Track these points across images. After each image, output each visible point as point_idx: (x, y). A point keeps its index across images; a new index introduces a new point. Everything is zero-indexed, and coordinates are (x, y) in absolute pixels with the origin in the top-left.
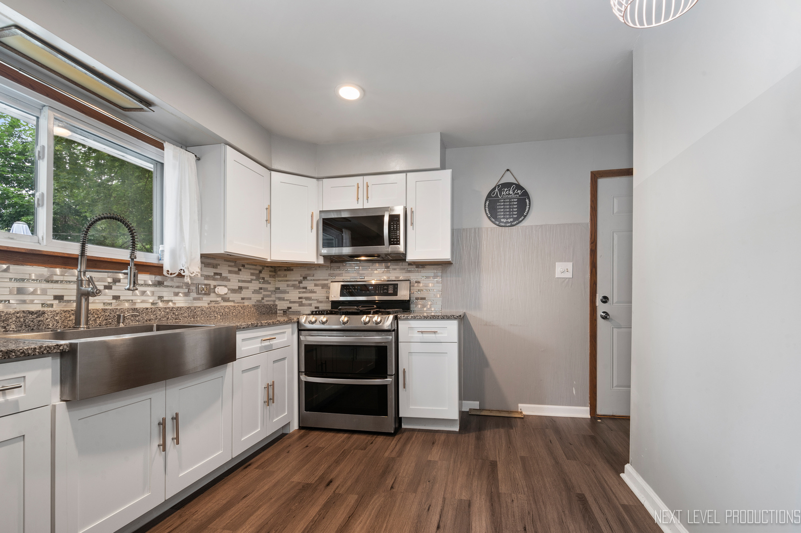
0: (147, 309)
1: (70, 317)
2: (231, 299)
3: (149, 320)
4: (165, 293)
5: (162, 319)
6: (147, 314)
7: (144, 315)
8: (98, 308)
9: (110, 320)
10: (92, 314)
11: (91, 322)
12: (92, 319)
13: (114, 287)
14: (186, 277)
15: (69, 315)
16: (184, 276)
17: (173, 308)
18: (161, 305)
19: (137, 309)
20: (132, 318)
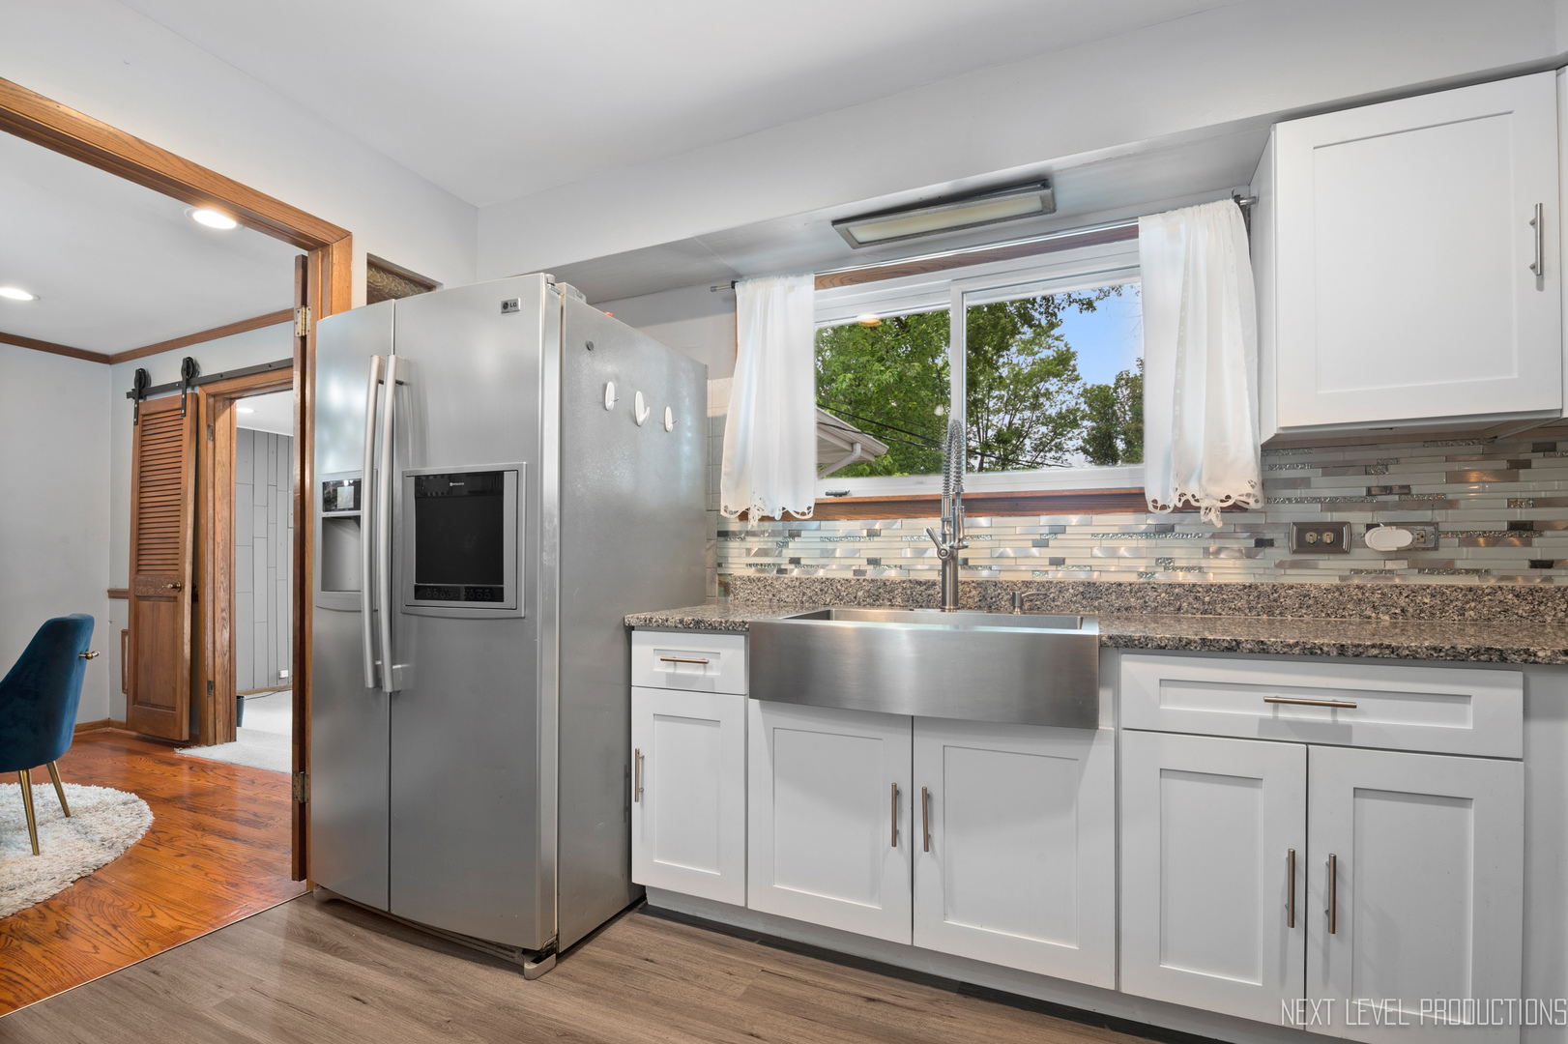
0: (1120, 585)
1: (970, 591)
2: (1459, 565)
3: (1126, 609)
4: (1177, 550)
5: (1160, 609)
6: (1120, 595)
7: (1114, 597)
8: (1015, 580)
9: (1038, 603)
10: (1005, 590)
11: (1003, 603)
12: (1005, 598)
13: (1051, 543)
14: (1202, 512)
15: (968, 589)
16: (1199, 508)
17: (1194, 585)
18: (1161, 577)
19: (1094, 584)
20: (1084, 602)
